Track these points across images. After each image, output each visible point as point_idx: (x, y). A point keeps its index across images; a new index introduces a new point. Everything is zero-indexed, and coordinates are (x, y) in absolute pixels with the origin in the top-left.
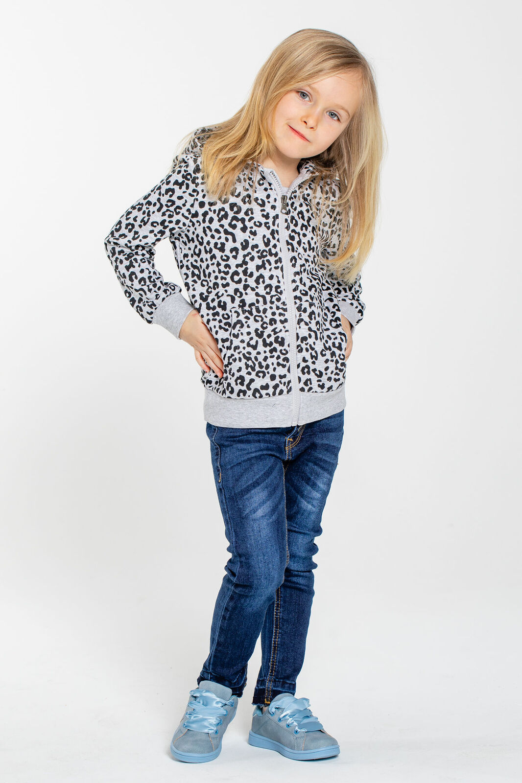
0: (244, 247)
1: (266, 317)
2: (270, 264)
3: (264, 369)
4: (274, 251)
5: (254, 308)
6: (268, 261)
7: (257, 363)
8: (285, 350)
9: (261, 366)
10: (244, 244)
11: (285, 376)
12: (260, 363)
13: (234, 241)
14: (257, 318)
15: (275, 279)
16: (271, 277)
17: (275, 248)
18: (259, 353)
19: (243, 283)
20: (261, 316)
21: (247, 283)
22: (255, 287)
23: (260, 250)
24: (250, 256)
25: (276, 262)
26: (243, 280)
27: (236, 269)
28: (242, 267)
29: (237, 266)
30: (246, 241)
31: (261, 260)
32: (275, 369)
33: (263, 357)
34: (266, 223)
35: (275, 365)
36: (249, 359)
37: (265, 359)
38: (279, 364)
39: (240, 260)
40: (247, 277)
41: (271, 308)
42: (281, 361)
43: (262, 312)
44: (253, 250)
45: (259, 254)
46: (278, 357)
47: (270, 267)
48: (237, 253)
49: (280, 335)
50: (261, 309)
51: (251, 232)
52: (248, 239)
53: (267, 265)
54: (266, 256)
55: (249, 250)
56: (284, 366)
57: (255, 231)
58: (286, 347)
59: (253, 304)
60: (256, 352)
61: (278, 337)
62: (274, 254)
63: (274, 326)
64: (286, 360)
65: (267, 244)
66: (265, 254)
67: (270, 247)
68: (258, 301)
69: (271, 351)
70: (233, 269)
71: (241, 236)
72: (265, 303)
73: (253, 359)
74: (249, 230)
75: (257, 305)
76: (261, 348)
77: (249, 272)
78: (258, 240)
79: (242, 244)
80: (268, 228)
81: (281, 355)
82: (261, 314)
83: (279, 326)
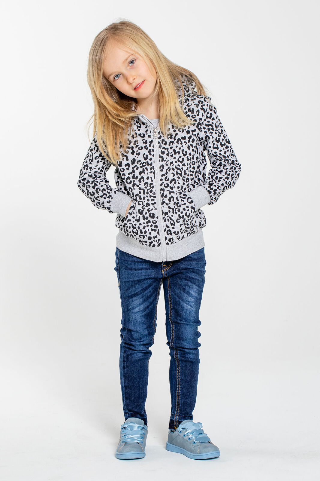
0: (133, 163)
1: (145, 202)
2: (147, 170)
3: (143, 234)
4: (150, 162)
5: (138, 197)
6: (146, 168)
7: (139, 230)
8: (155, 220)
9: (141, 232)
10: (133, 161)
11: (156, 237)
12: (141, 231)
13: (127, 160)
14: (140, 203)
15: (150, 179)
16: (148, 178)
17: (151, 161)
18: (140, 224)
19: (132, 183)
20: (142, 201)
21: (134, 183)
22: (138, 185)
23: (141, 163)
24: (136, 167)
25: (151, 169)
26: (132, 181)
27: (129, 176)
28: (132, 174)
29: (129, 174)
30: (134, 159)
31: (142, 168)
32: (150, 233)
33: (143, 227)
34: (145, 147)
35: (150, 231)
36: (134, 228)
37: (144, 227)
38: (152, 230)
39: (130, 170)
40: (135, 179)
41: (147, 196)
42: (153, 228)
43: (142, 199)
44: (138, 163)
45: (141, 165)
46: (151, 226)
47: (147, 172)
48: (129, 167)
49: (152, 212)
50: (142, 197)
51: (137, 154)
52: (135, 158)
53: (146, 171)
54: (145, 165)
55: (136, 164)
56: (155, 230)
57: (139, 153)
58: (155, 219)
59: (137, 195)
60: (139, 223)
61: (151, 213)
62: (150, 164)
63: (149, 207)
64: (156, 226)
65: (145, 159)
66: (144, 164)
67: (148, 160)
68: (140, 193)
69: (147, 223)
70: (127, 176)
71: (131, 157)
72: (144, 193)
73: (137, 228)
74: (136, 152)
75: (139, 195)
76: (142, 221)
77: (135, 176)
78: (141, 158)
79: (132, 161)
80: (147, 149)
81: (153, 224)
82: (142, 200)
83: (151, 207)
